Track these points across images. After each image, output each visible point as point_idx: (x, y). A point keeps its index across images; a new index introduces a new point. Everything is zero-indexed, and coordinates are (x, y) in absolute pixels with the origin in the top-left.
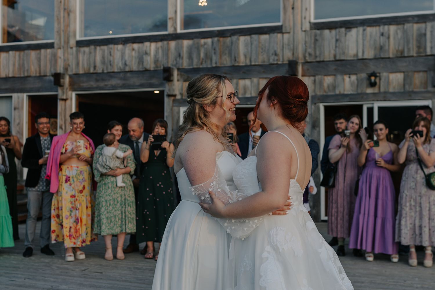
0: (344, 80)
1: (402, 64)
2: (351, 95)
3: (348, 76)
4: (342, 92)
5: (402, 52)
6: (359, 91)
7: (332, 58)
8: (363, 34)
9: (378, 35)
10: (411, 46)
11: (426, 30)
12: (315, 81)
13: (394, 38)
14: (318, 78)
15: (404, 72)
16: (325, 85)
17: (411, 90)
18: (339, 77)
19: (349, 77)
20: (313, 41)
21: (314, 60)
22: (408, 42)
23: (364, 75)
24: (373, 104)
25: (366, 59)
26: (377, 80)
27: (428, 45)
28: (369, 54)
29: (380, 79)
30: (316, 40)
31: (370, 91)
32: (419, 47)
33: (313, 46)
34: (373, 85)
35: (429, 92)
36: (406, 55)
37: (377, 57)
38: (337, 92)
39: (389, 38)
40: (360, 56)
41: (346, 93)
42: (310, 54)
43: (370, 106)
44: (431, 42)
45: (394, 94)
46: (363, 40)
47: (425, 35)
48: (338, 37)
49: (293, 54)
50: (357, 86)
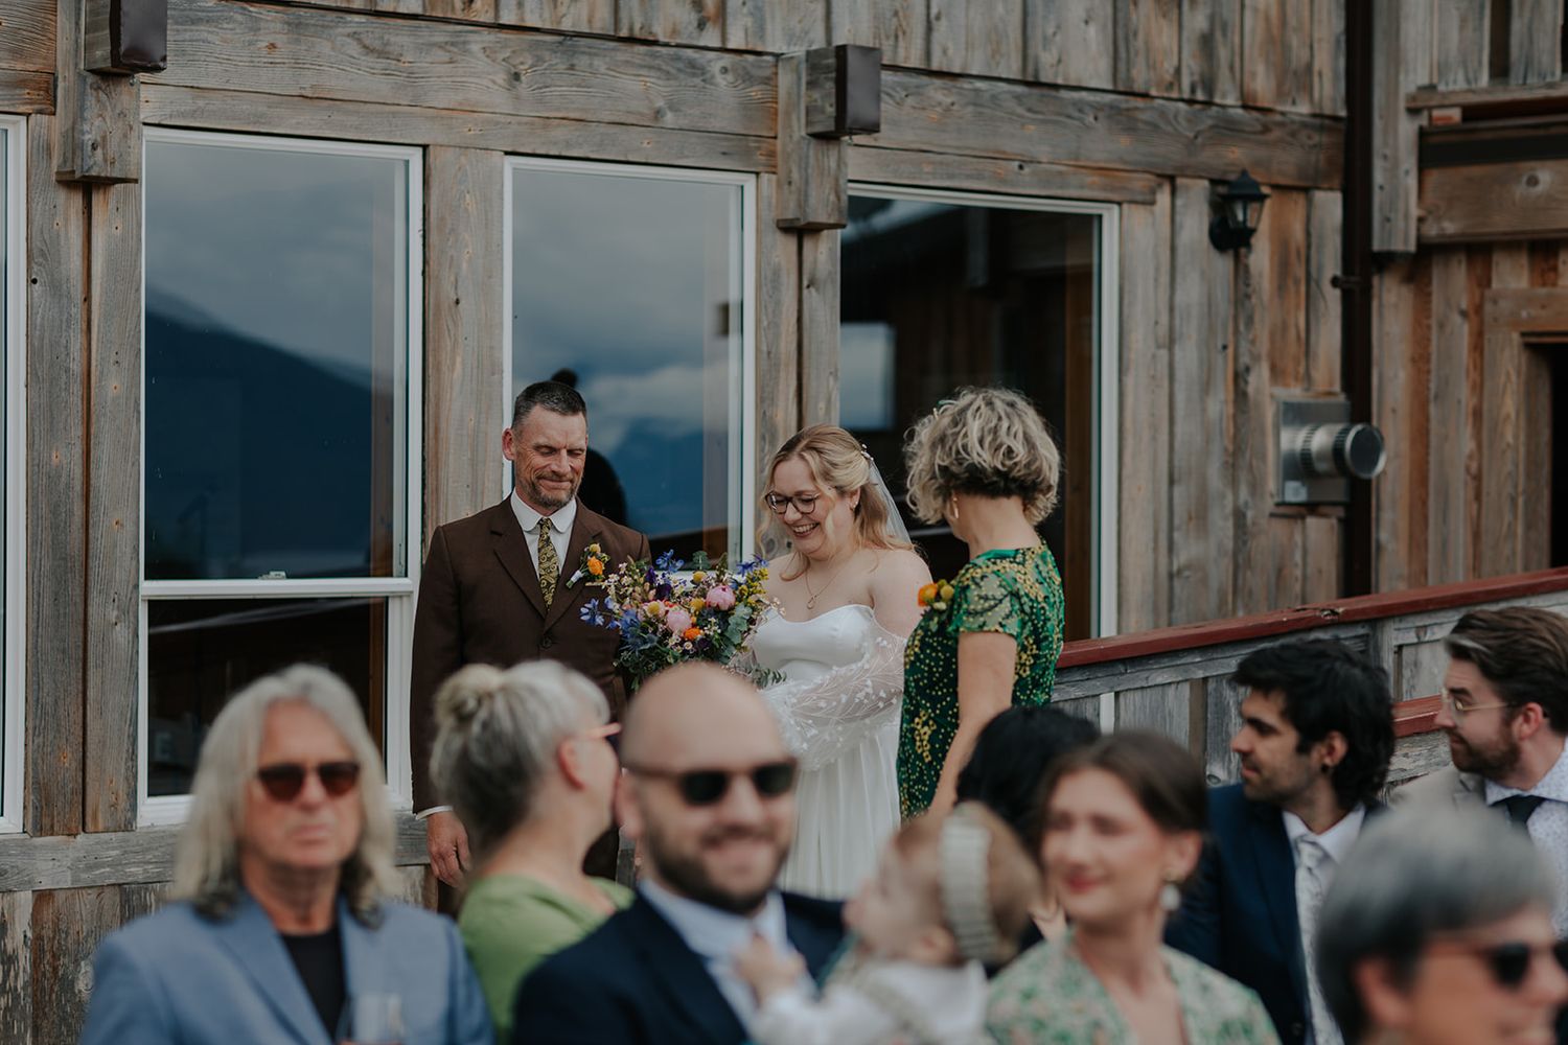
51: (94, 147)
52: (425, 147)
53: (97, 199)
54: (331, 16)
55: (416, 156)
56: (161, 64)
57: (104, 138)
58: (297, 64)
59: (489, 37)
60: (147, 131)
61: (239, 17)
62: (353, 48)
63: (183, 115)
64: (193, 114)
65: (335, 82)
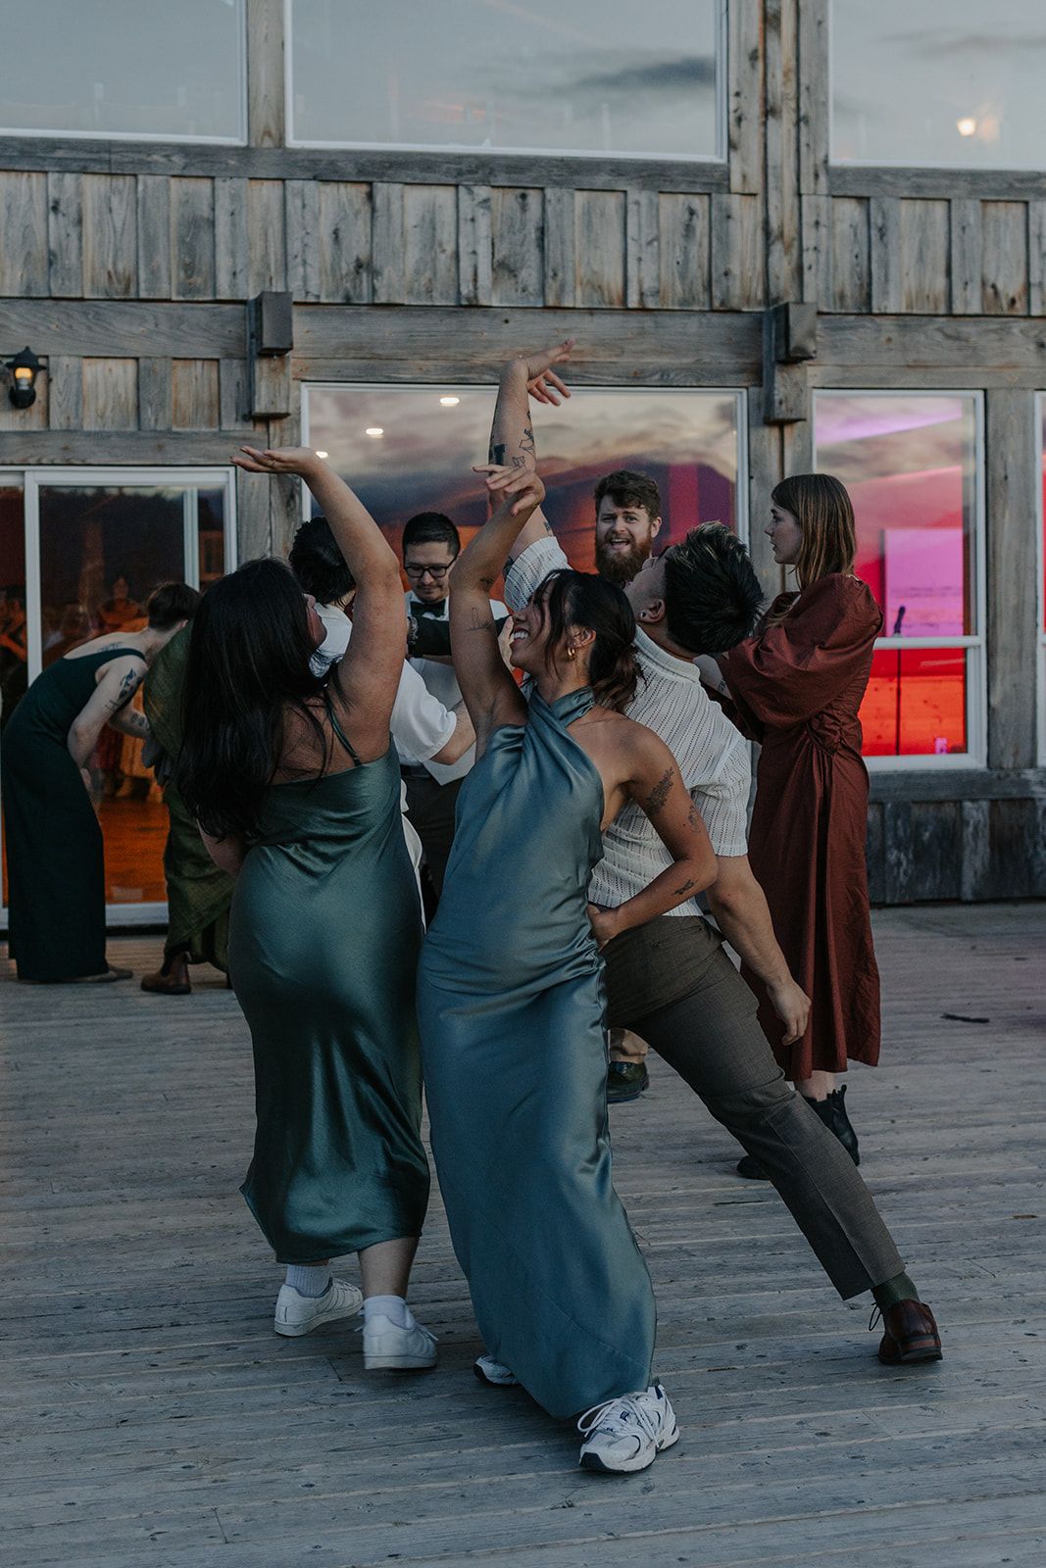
1: (131, 329)
5: (132, 281)
9: (40, 207)
10: (160, 260)
11: (213, 211)
13: (99, 228)
15: (137, 359)
17: (161, 427)
22: (151, 244)
24: (22, 473)
26: (40, 382)
27: (224, 263)
28: (7, 280)
29: (49, 381)
31: (10, 422)
32: (189, 269)
34: (22, 400)
35: (224, 437)
36: (143, 295)
37: (34, 294)
39: (80, 222)
43: (11, 481)
44: (233, 254)
45: (98, 436)
47: (212, 223)
51: (781, 403)
52: (985, 390)
53: (787, 430)
54: (925, 319)
55: (980, 394)
56: (813, 355)
57: (786, 398)
58: (904, 349)
59: (1024, 324)
60: (815, 391)
61: (869, 325)
62: (939, 337)
63: (836, 381)
64: (843, 380)
65: (927, 356)
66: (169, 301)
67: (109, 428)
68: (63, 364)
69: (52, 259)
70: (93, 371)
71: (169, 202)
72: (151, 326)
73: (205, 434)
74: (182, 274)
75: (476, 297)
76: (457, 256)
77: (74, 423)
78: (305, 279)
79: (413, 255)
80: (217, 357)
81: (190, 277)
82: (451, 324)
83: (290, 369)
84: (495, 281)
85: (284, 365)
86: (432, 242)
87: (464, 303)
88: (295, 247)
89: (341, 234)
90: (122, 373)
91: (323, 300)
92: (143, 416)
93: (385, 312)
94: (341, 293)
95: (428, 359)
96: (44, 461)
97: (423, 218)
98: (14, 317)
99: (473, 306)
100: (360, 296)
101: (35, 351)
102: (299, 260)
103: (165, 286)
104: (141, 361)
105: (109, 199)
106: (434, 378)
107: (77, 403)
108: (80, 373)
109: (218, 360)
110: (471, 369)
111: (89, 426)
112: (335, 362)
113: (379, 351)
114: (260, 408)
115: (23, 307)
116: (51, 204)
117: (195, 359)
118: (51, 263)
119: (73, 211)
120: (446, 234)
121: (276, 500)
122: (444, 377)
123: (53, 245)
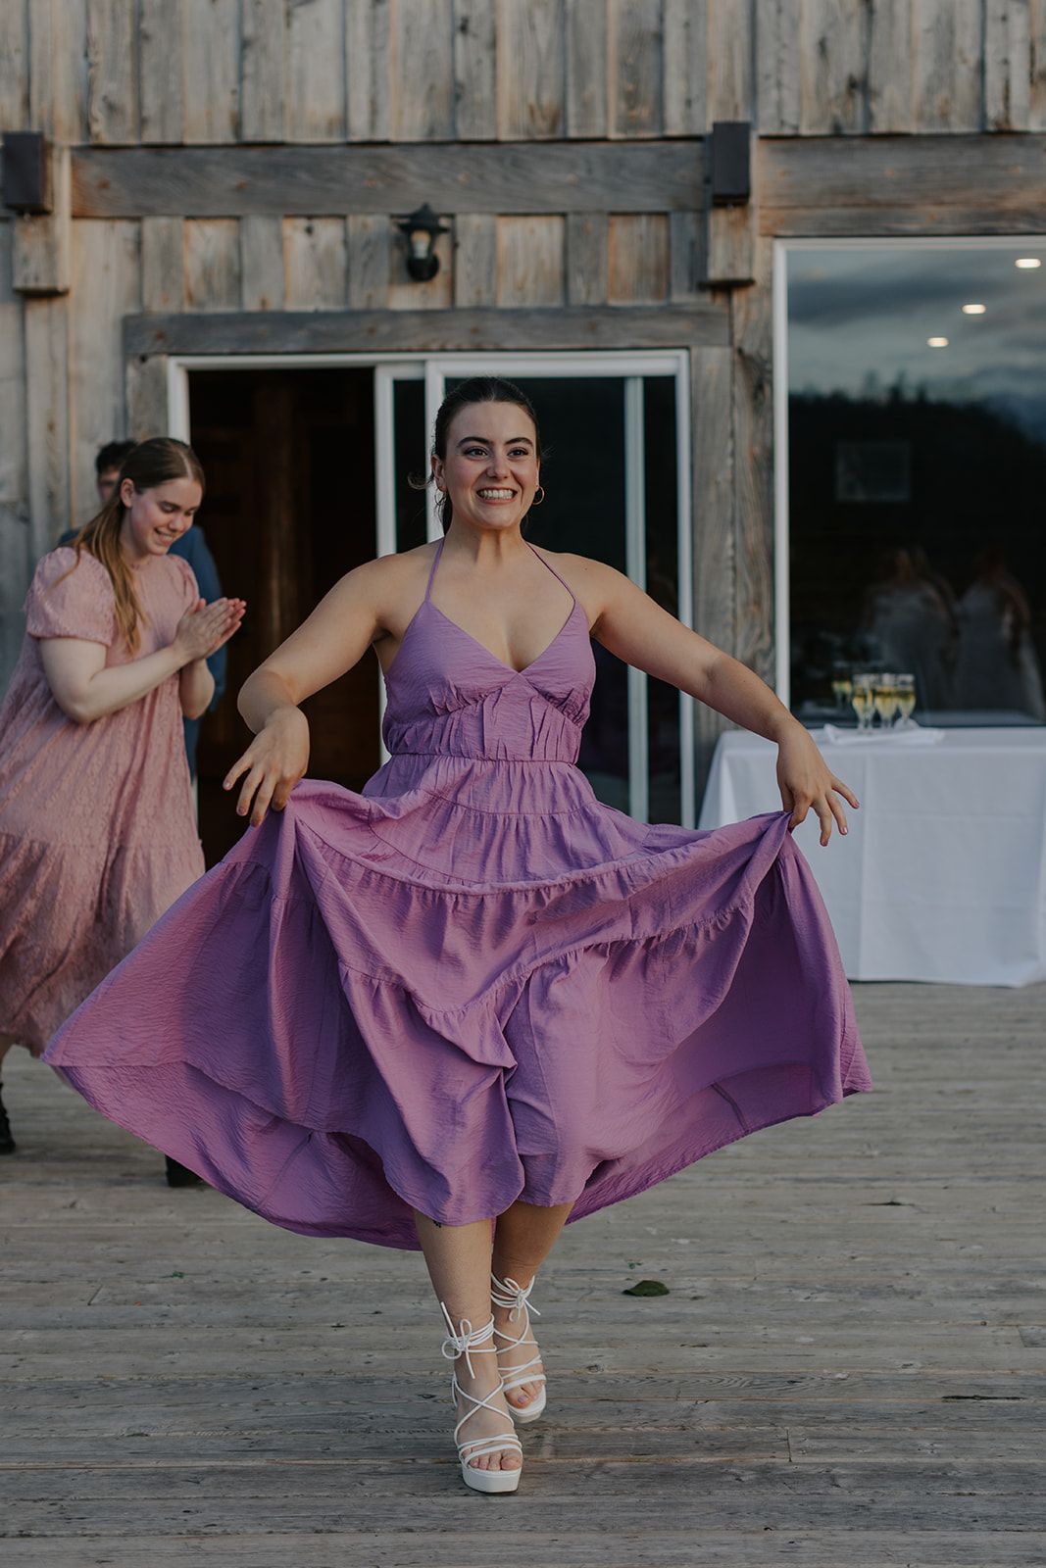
0: (280, 240)
1: (555, 175)
2: (317, 316)
3: (303, 223)
4: (274, 305)
5: (558, 116)
6: (358, 302)
7: (224, 135)
8: (373, 20)
9: (445, 28)
10: (594, 88)
11: (661, 19)
12: (139, 244)
13: (519, 49)
14: (154, 228)
15: (564, 215)
16: (192, 264)
17: (594, 301)
18: (260, 229)
19: (309, 231)
20: (127, 39)
21: (132, 141)
22: (581, 68)
23: (377, 223)
24: (423, 362)
25: (386, 143)
26: (442, 250)
27: (675, 89)
28: (405, 120)
29: (455, 246)
30: (140, 37)
31: (406, 298)
32: (631, 98)
33: (126, 65)
34: (420, 271)
35: (675, 312)
36: (573, 133)
37: (438, 138)
38: (251, 304)
39: (493, 45)
40: (360, 130)
41: (292, 307)
42: (112, 108)
43: (408, 373)
44: (687, 77)
45: (517, 315)
46: (375, 49)
47: (659, 38)
48: (249, 30)
49: (27, 102)
50: (348, 272)
66: (605, 140)
67: (530, 303)
68: (472, 224)
69: (457, 94)
70: (511, 232)
71: (605, 15)
72: (582, 173)
73: (650, 308)
74: (623, 106)
75: (1007, 121)
76: (981, 68)
77: (486, 300)
78: (780, 106)
79: (923, 69)
80: (664, 208)
81: (631, 107)
82: (972, 157)
83: (756, 221)
84: (1034, 100)
85: (746, 217)
86: (946, 52)
87: (991, 128)
88: (766, 64)
89: (829, 45)
90: (546, 234)
91: (805, 131)
92: (572, 286)
93: (885, 145)
94: (829, 122)
95: (941, 203)
96: (449, 346)
97: (938, 20)
98: (413, 167)
99: (1004, 133)
100: (852, 126)
101: (436, 209)
102: (772, 81)
103: (599, 121)
104: (571, 218)
105: (531, 17)
106: (949, 228)
107: (490, 273)
108: (493, 236)
109: (665, 214)
110: (1001, 215)
111: (505, 301)
112: (819, 212)
113: (878, 196)
114: (716, 271)
115: (423, 154)
116: (459, 23)
117: (638, 214)
118: (457, 97)
119: (485, 35)
120: (966, 40)
121: (741, 392)
122: (964, 227)
123: (461, 75)
